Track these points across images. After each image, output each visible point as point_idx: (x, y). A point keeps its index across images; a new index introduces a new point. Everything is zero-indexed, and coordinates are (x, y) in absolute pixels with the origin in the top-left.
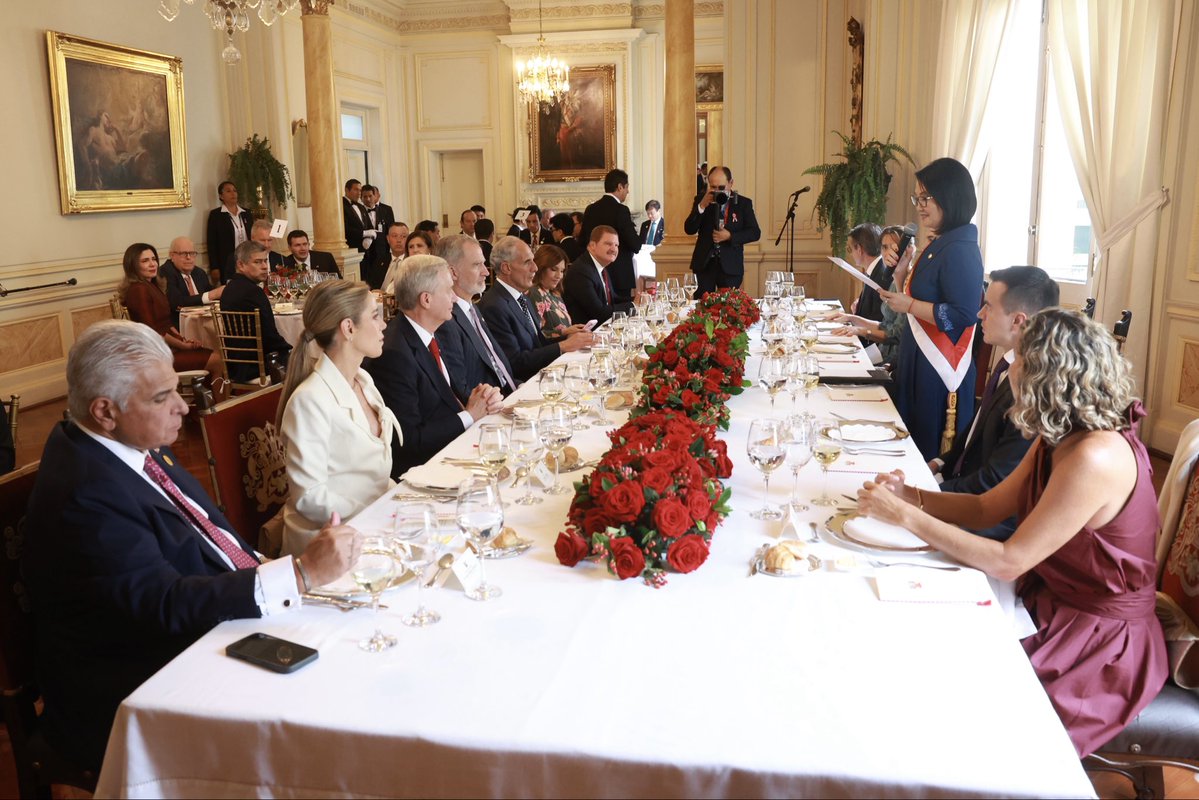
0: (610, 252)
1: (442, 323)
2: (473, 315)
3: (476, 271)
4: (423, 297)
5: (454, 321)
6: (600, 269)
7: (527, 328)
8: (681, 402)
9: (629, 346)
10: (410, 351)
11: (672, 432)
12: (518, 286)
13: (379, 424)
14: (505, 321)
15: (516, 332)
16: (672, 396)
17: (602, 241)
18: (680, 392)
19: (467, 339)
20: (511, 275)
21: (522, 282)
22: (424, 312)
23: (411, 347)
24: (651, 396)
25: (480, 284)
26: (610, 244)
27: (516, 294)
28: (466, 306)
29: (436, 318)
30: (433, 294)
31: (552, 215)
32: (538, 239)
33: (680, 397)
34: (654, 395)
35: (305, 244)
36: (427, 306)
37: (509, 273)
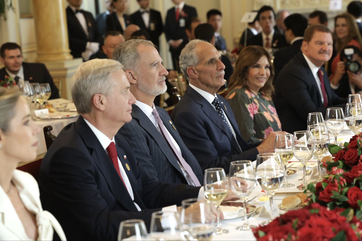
0: (323, 52)
1: (122, 124)
2: (156, 118)
3: (155, 71)
4: (96, 98)
5: (135, 123)
6: (315, 70)
7: (224, 131)
8: (347, 199)
9: (314, 146)
10: (87, 152)
11: (310, 226)
12: (208, 87)
13: (37, 227)
14: (199, 125)
15: (211, 137)
16: (335, 194)
17: (314, 40)
18: (346, 190)
19: (153, 141)
20: (199, 78)
21: (211, 82)
22: (99, 114)
23: (88, 148)
24: (317, 194)
25: (160, 84)
26: (322, 43)
27: (210, 98)
28: (148, 109)
29: (114, 119)
30: (106, 95)
31: (287, 15)
32: (270, 41)
33: (346, 195)
34: (321, 193)
35: (19, 56)
36: (102, 108)
37: (197, 76)
